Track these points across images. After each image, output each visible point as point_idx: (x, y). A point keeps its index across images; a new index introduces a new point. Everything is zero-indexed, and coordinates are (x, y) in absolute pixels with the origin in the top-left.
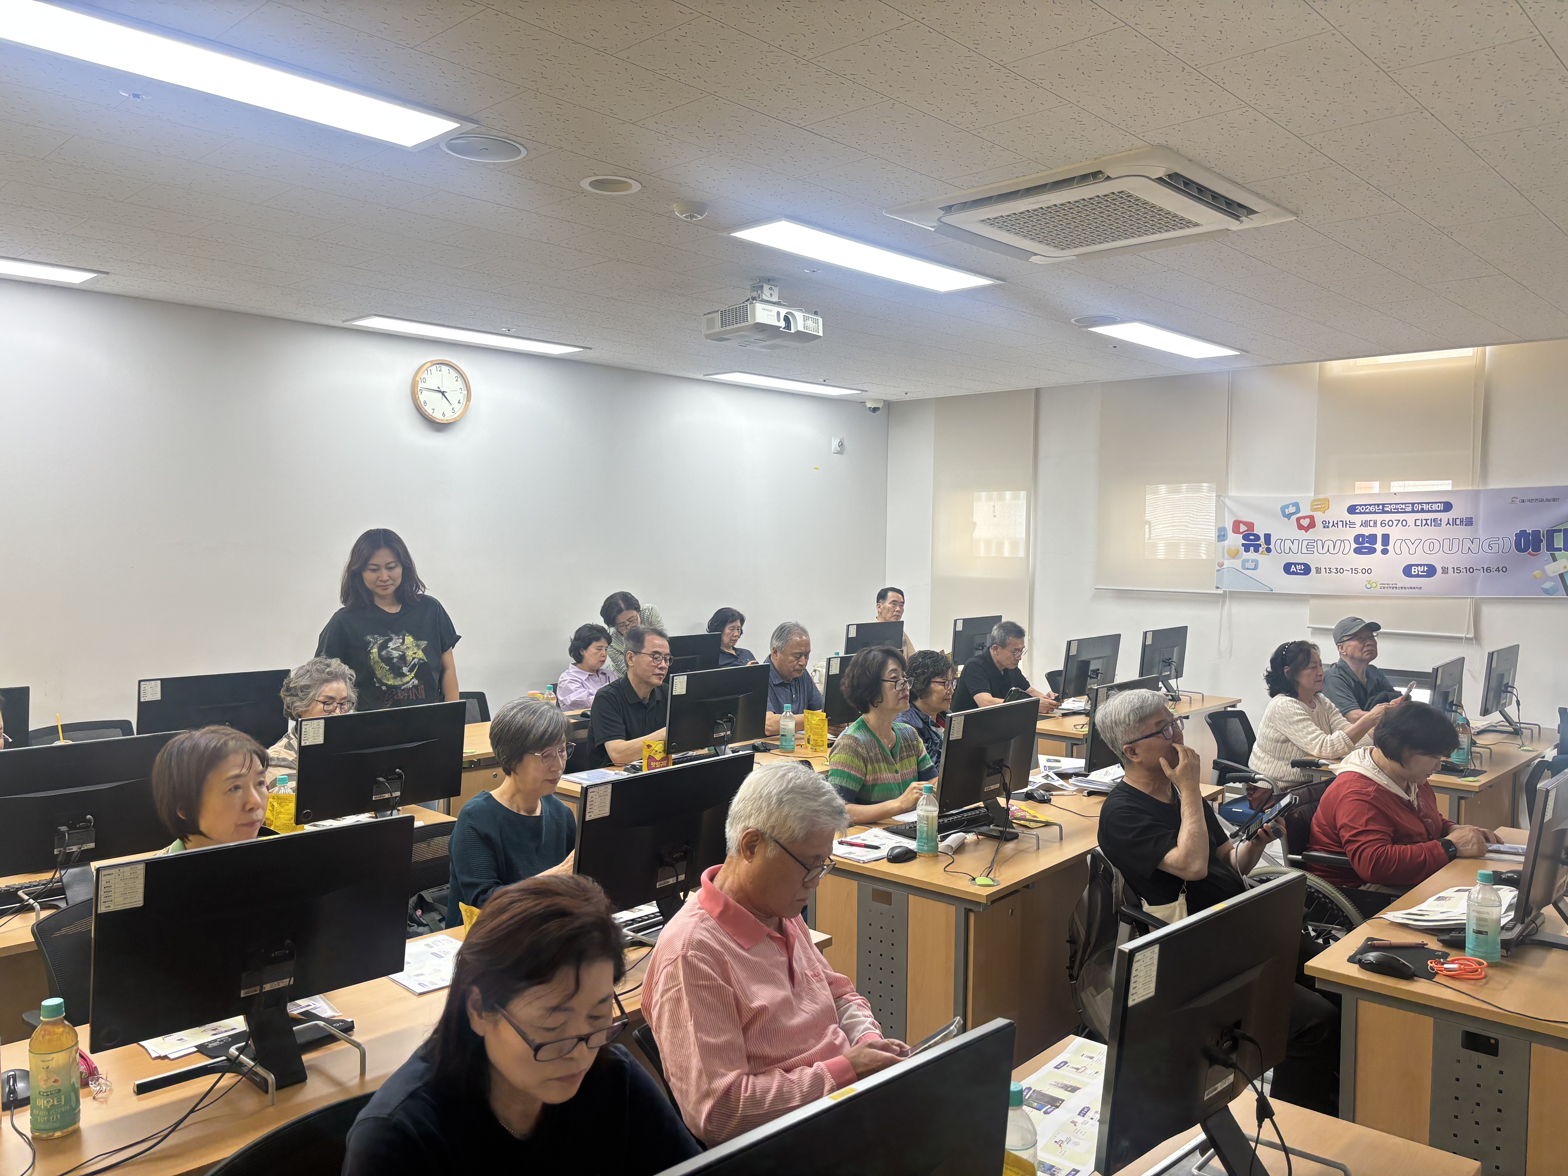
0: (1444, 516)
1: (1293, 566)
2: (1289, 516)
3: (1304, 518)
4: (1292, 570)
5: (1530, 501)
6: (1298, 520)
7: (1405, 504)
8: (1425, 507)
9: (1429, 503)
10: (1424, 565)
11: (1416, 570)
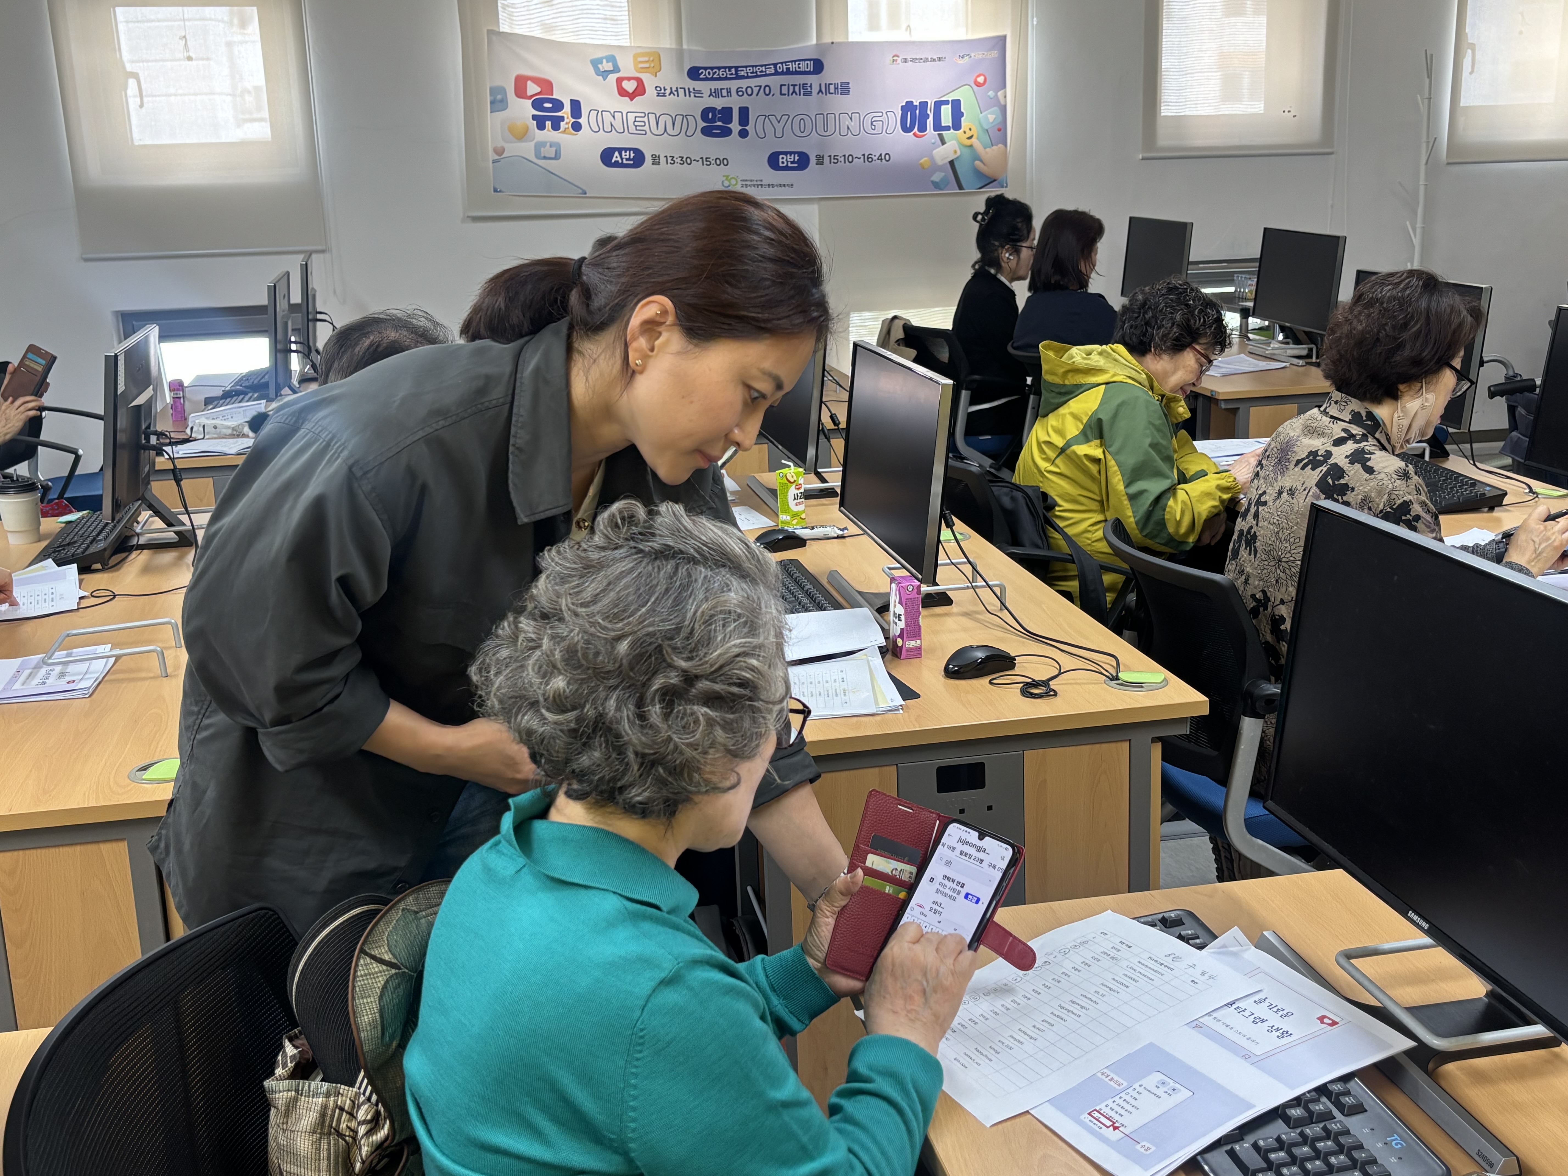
0: (814, 80)
1: (617, 154)
2: (605, 74)
3: (629, 79)
4: (614, 159)
6: (619, 81)
7: (765, 65)
8: (791, 67)
10: (794, 153)
11: (784, 160)
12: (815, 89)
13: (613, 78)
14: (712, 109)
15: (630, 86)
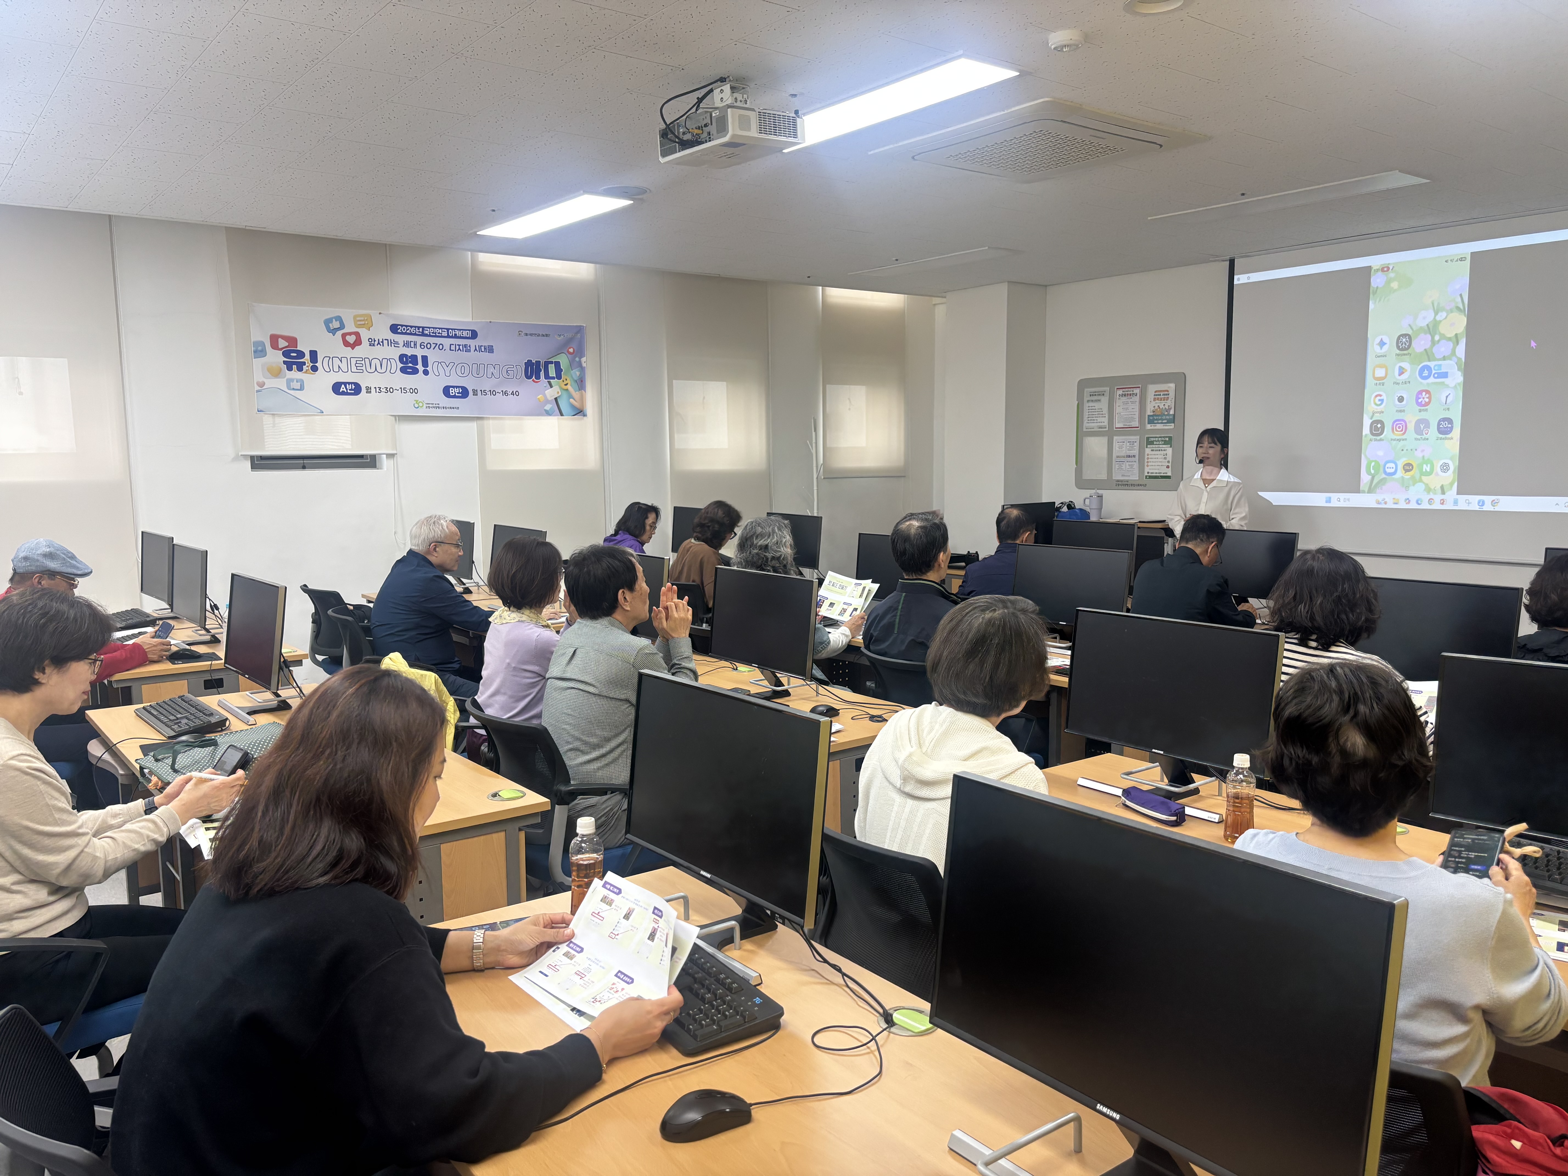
0: (472, 343)
1: (343, 386)
2: (333, 332)
3: (350, 334)
4: (341, 389)
5: (530, 335)
6: (343, 336)
7: (442, 329)
8: (457, 334)
9: (460, 330)
10: (459, 387)
11: (452, 391)
12: (473, 349)
13: (339, 333)
14: (406, 356)
15: (351, 339)
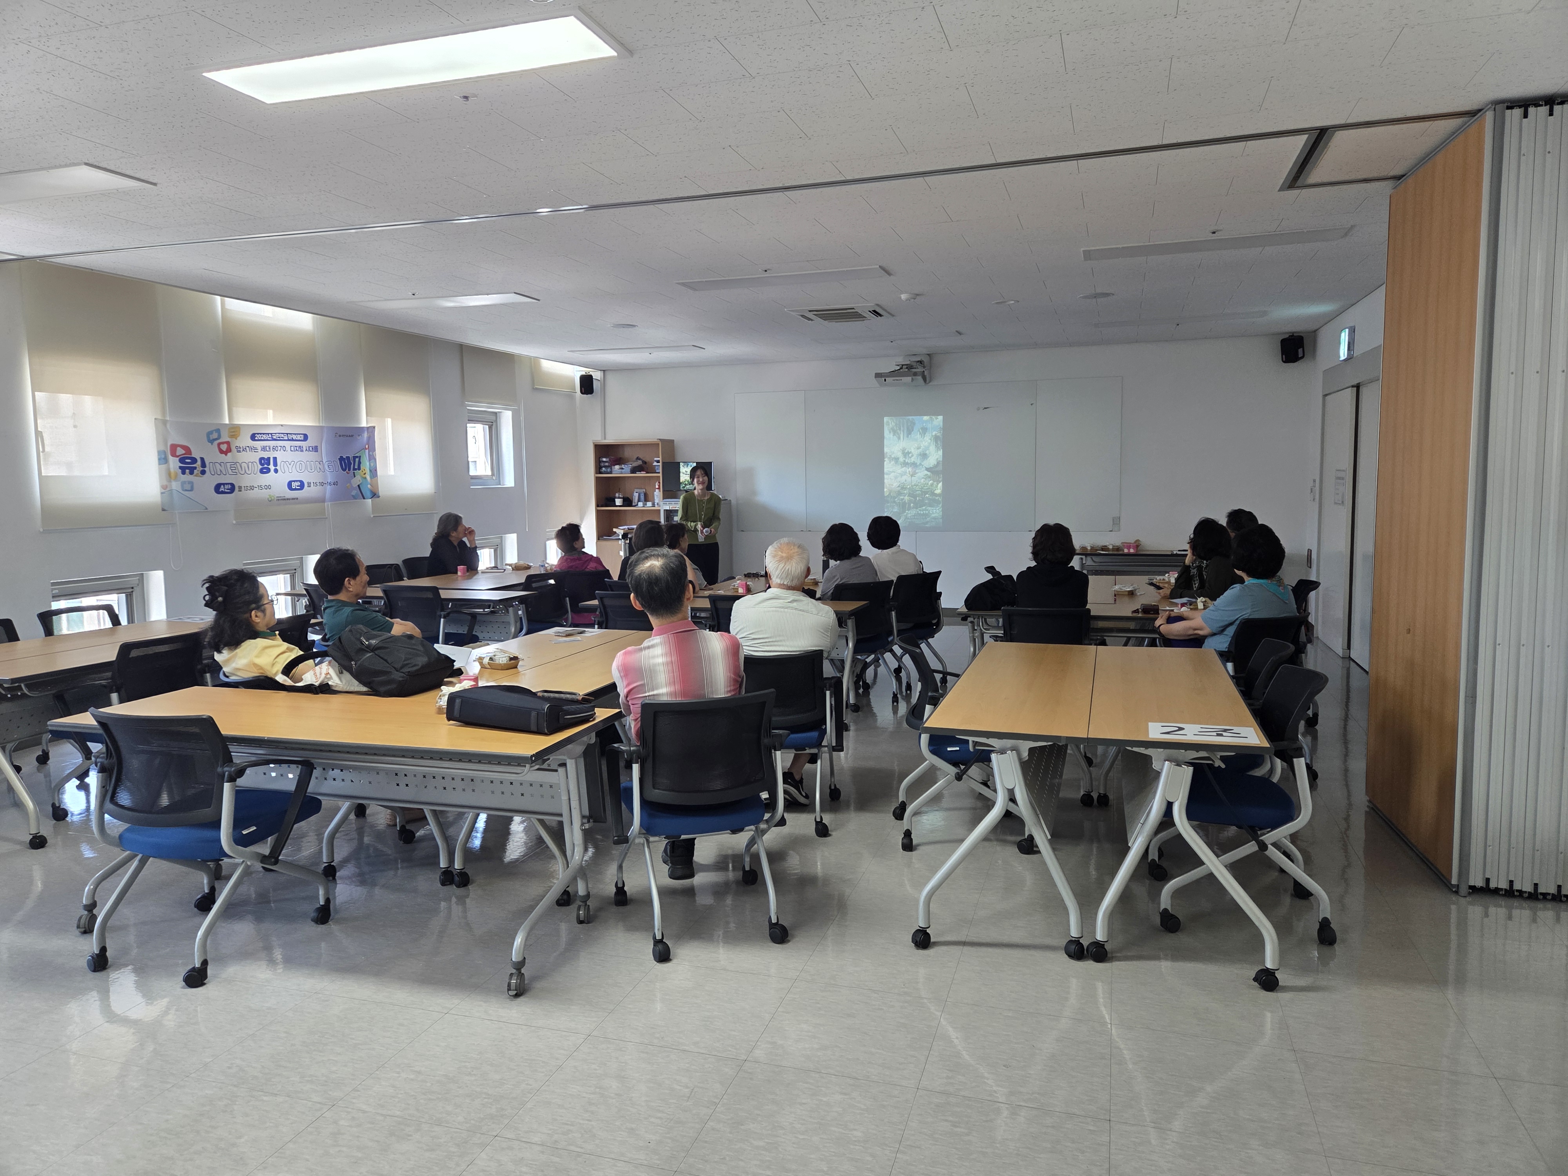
0: (304, 444)
1: (222, 486)
2: (211, 441)
3: (223, 443)
4: (221, 490)
5: (343, 436)
6: (219, 444)
7: (284, 434)
8: (294, 437)
9: (295, 434)
10: (298, 481)
11: (294, 485)
13: (216, 442)
15: (224, 447)
